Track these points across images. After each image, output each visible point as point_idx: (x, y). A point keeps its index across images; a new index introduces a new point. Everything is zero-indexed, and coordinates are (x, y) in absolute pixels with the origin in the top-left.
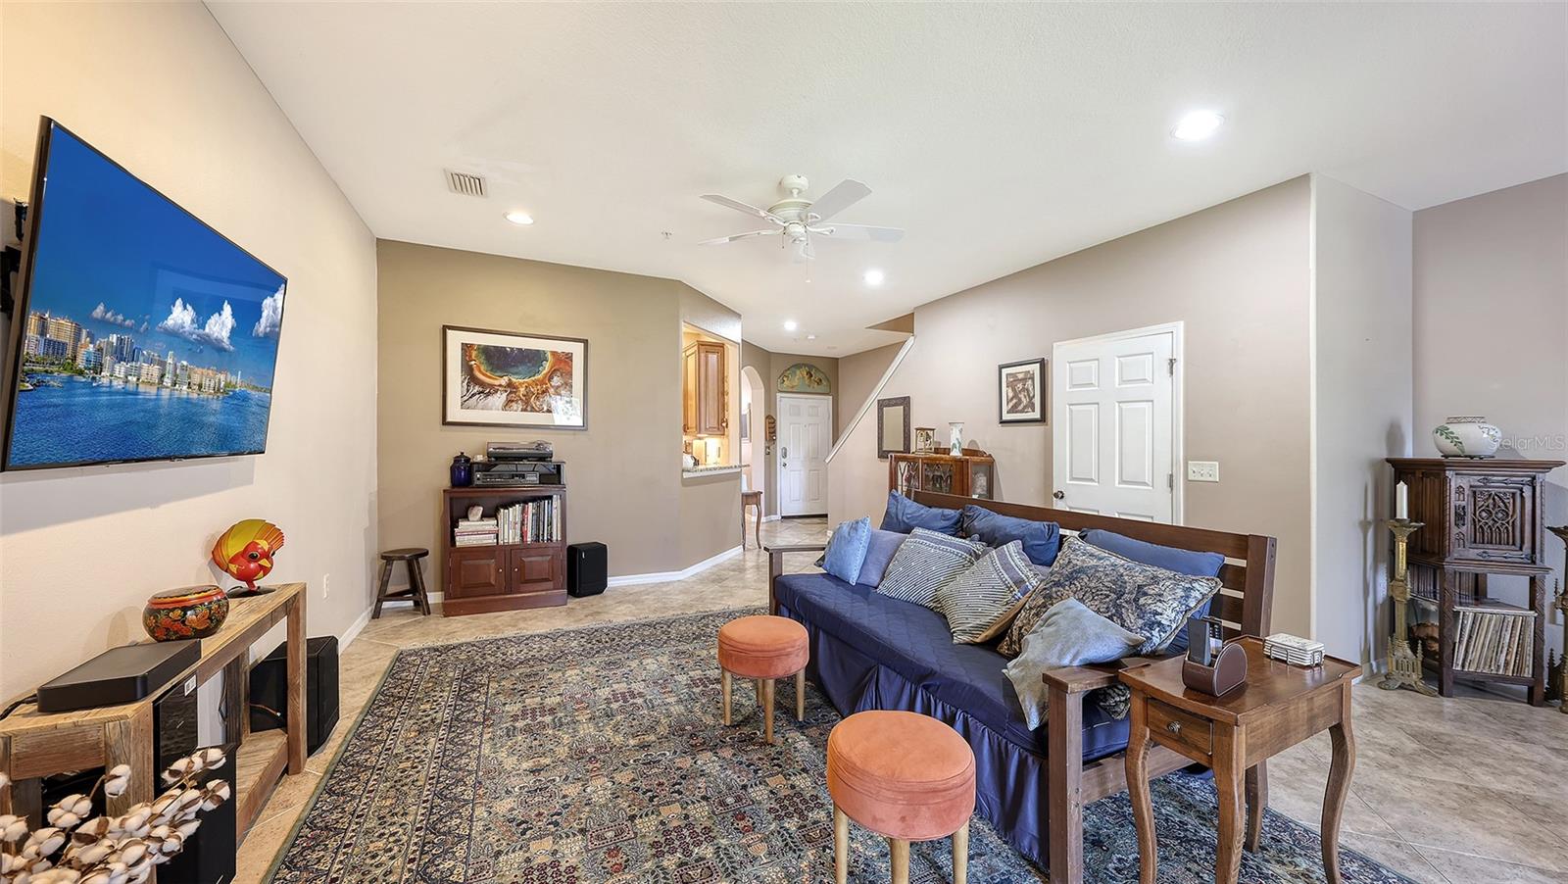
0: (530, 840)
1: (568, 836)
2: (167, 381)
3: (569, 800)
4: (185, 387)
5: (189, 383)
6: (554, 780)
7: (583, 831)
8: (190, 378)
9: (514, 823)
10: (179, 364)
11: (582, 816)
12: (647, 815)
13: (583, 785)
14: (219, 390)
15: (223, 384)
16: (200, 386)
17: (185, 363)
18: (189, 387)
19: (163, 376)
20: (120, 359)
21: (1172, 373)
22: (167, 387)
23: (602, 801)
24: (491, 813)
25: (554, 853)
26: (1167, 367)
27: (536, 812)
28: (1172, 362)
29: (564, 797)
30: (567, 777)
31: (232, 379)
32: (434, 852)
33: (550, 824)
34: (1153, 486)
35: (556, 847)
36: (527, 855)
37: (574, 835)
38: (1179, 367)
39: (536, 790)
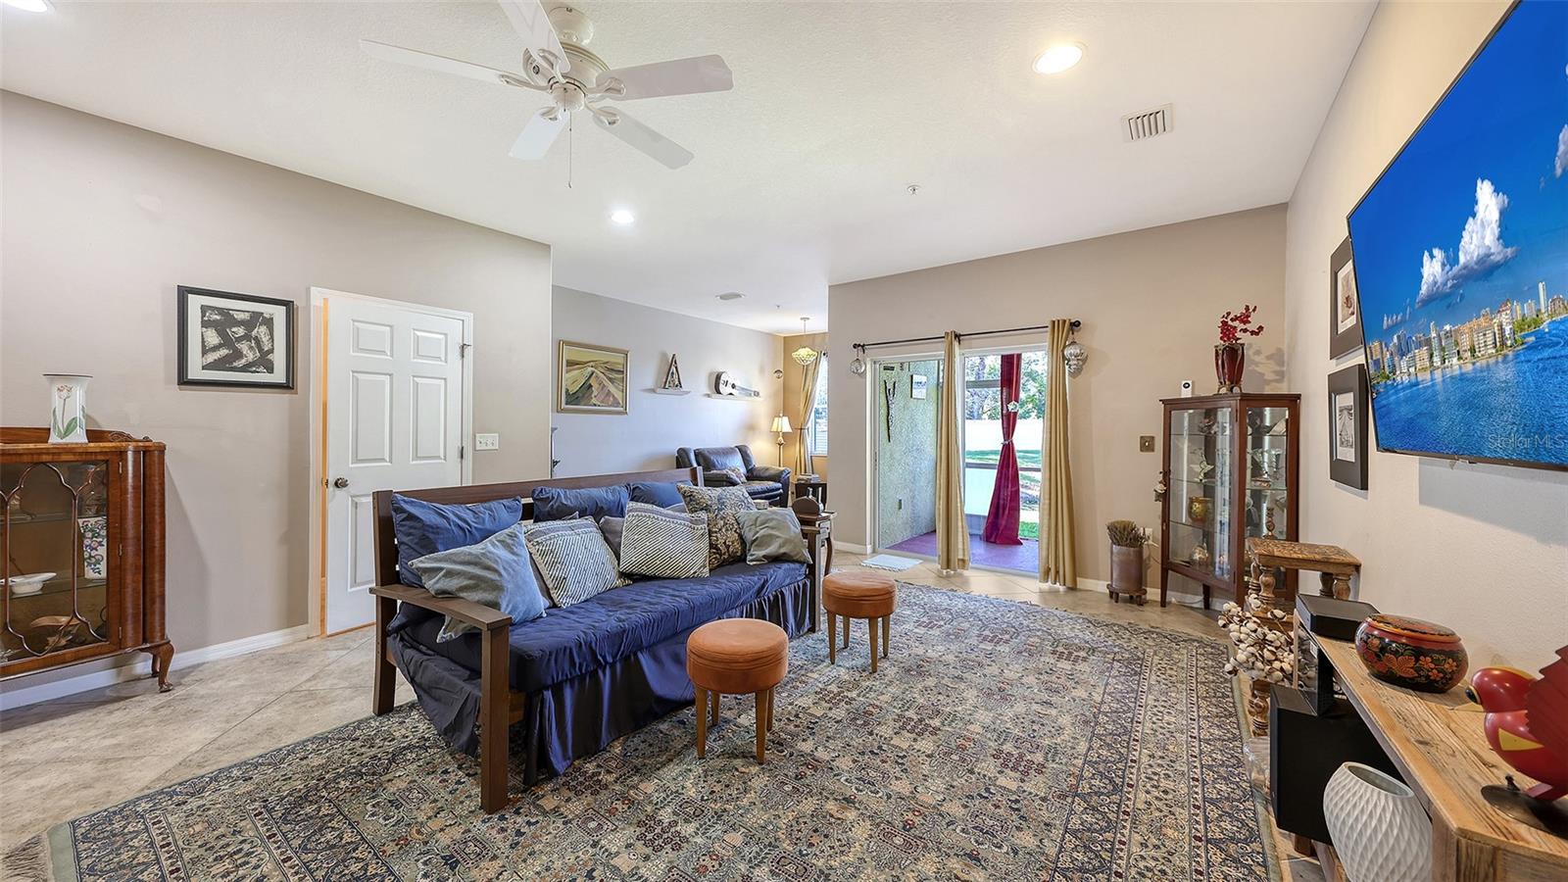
0: (1014, 793)
1: (985, 776)
2: (1437, 360)
3: (964, 801)
4: (1455, 360)
5: (1458, 351)
6: (963, 830)
7: (971, 772)
8: (1457, 344)
9: (1022, 814)
10: (1442, 333)
11: (964, 782)
12: (919, 751)
13: (942, 805)
14: (1503, 344)
15: (1507, 329)
16: (1473, 350)
17: (1447, 327)
18: (1460, 358)
19: (1431, 356)
20: (1403, 355)
21: (463, 356)
22: (1438, 368)
23: (938, 781)
24: (1041, 841)
25: (1000, 772)
26: (459, 351)
27: (998, 810)
28: (463, 347)
29: (966, 807)
30: (948, 825)
31: (1527, 309)
32: (1101, 838)
33: (992, 793)
34: (445, 459)
35: (998, 775)
36: (1022, 785)
37: (979, 774)
38: (469, 352)
39: (987, 833)
